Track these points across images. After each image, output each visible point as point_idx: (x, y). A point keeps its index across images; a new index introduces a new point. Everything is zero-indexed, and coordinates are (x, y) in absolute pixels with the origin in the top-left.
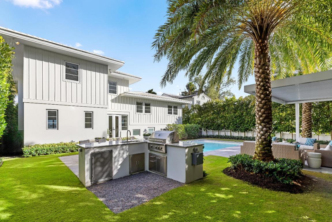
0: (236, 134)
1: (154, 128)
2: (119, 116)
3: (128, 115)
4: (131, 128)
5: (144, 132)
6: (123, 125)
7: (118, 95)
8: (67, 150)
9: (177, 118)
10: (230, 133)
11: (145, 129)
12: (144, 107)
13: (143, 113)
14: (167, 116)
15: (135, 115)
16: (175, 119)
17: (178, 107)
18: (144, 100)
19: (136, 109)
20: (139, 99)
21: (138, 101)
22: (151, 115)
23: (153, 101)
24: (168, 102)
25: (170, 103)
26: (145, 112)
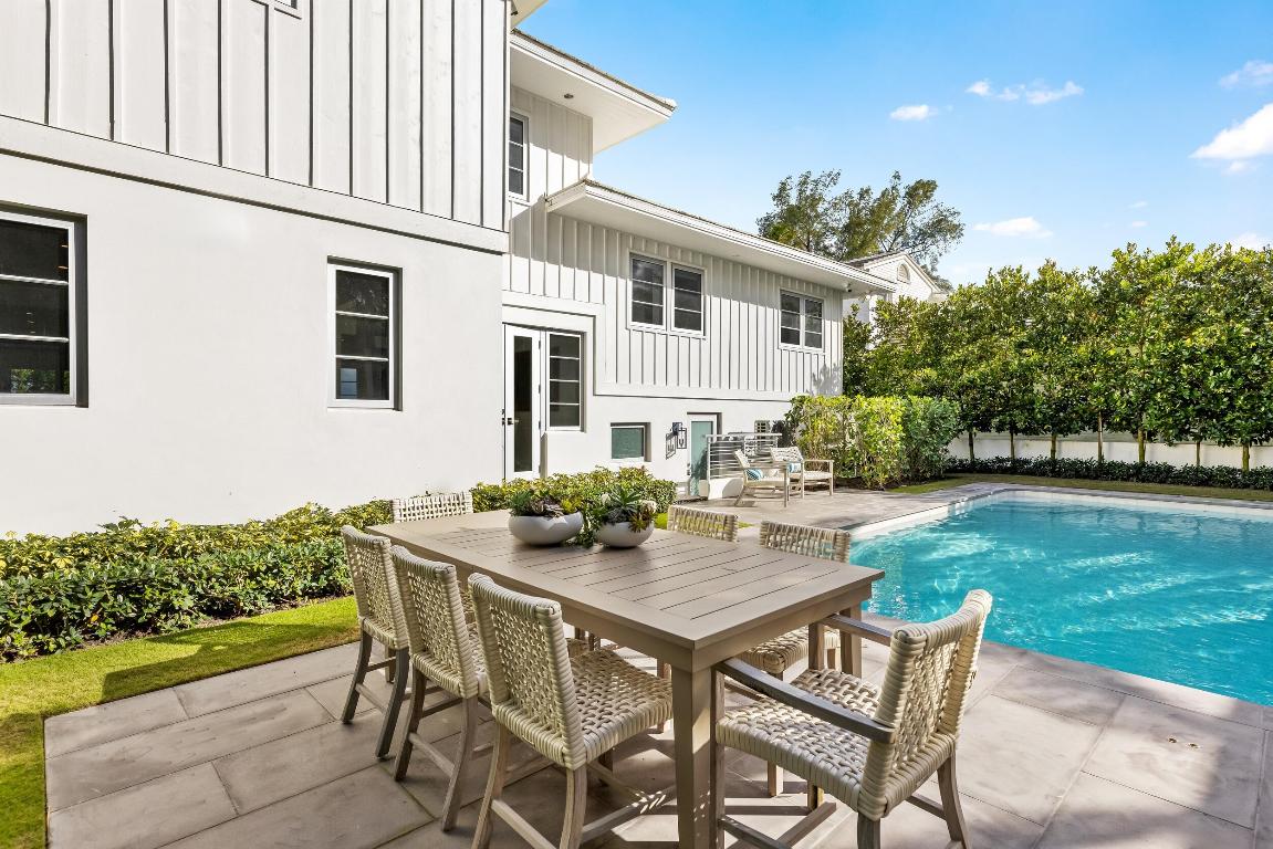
1: (714, 418)
2: (535, 336)
3: (583, 334)
4: (601, 412)
5: (668, 437)
6: (555, 392)
7: (534, 201)
8: (168, 608)
9: (821, 366)
10: (1135, 447)
11: (675, 425)
12: (670, 294)
13: (664, 327)
14: (777, 352)
15: (623, 333)
16: (815, 371)
17: (827, 308)
18: (673, 247)
19: (630, 300)
20: (648, 241)
21: (642, 251)
22: (705, 344)
23: (716, 259)
24: (786, 277)
25: (793, 279)
26: (678, 325)
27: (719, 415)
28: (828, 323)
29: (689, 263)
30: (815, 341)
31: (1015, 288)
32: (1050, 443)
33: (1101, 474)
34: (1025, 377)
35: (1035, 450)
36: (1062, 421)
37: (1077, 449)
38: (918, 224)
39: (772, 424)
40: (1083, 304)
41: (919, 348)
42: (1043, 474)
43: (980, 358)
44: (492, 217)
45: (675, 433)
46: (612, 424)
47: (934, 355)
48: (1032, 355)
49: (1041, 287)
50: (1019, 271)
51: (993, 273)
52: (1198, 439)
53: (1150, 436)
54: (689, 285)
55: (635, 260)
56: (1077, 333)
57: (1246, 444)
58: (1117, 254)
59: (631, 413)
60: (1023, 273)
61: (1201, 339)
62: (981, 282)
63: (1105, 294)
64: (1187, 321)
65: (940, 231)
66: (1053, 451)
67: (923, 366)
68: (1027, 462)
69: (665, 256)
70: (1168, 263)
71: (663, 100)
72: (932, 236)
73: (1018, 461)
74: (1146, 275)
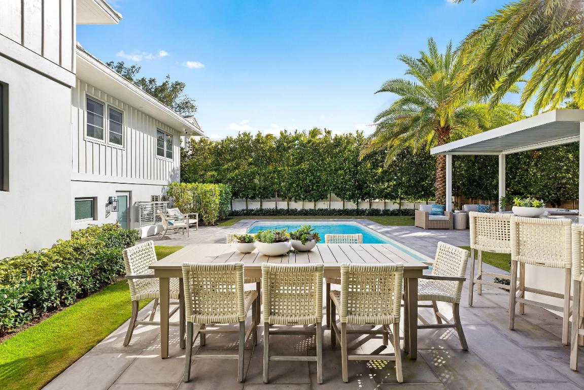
0: (298, 206)
1: (127, 194)
5: (107, 205)
9: (172, 168)
10: (286, 203)
11: (110, 198)
12: (107, 122)
13: (104, 141)
14: (156, 160)
15: (82, 143)
16: (170, 170)
17: (175, 140)
18: (109, 96)
19: (86, 123)
20: (96, 89)
21: (92, 94)
22: (124, 153)
23: (130, 106)
24: (159, 122)
25: (162, 123)
26: (111, 140)
27: (130, 192)
28: (175, 147)
29: (116, 105)
30: (170, 155)
31: (248, 140)
32: (260, 203)
33: (276, 214)
34: (251, 177)
35: (255, 206)
36: (265, 193)
37: (269, 205)
38: (178, 102)
39: (161, 197)
40: (271, 149)
41: (209, 162)
42: (259, 215)
43: (235, 168)
44: (66, 63)
45: (110, 203)
46: (76, 198)
47: (217, 166)
48: (254, 168)
49: (257, 141)
50: (249, 134)
51: (241, 133)
52: (304, 199)
53: (290, 199)
54: (116, 118)
55: (89, 100)
56: (270, 160)
57: (315, 201)
58: (281, 133)
59: (86, 191)
60: (251, 135)
61: (305, 166)
62: (235, 137)
63: (278, 147)
64: (301, 160)
65: (187, 107)
66: (261, 206)
67: (212, 170)
68: (252, 210)
69: (105, 99)
70: (297, 138)
71: (116, 12)
72: (184, 109)
73: (250, 210)
74: (290, 142)
